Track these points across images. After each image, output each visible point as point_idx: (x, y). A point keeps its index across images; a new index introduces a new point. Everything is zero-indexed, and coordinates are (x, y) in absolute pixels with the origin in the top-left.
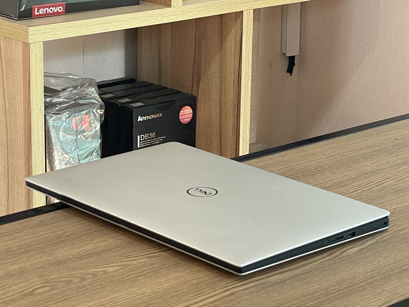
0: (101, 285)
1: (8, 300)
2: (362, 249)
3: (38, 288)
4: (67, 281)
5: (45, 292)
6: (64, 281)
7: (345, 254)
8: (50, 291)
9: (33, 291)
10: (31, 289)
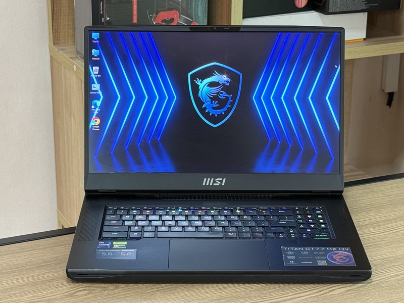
0: (126, 295)
1: (52, 298)
2: (349, 290)
3: (81, 290)
4: (105, 287)
5: (82, 295)
6: (102, 287)
7: (331, 293)
8: (86, 295)
9: (74, 293)
10: (74, 291)
